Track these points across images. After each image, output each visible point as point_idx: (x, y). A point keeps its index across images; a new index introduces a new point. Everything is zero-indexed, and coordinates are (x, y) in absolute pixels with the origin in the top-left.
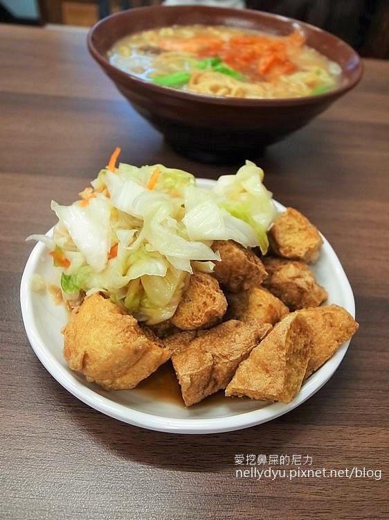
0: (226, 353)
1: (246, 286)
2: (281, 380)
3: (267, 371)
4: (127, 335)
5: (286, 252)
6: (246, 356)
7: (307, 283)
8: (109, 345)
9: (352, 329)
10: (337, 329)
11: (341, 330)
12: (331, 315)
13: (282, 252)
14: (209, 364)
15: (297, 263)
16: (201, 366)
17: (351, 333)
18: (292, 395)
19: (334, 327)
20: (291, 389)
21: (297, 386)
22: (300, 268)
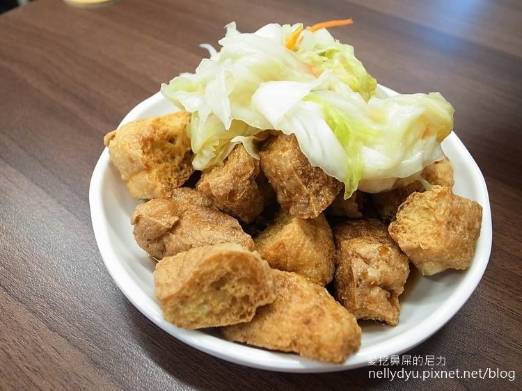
5: (394, 229)
7: (365, 272)
10: (308, 331)
11: (311, 337)
12: (322, 313)
13: (391, 225)
14: (164, 224)
15: (392, 251)
16: (154, 216)
17: (320, 355)
18: (181, 321)
19: (306, 327)
20: (181, 313)
21: (196, 322)
22: (384, 256)
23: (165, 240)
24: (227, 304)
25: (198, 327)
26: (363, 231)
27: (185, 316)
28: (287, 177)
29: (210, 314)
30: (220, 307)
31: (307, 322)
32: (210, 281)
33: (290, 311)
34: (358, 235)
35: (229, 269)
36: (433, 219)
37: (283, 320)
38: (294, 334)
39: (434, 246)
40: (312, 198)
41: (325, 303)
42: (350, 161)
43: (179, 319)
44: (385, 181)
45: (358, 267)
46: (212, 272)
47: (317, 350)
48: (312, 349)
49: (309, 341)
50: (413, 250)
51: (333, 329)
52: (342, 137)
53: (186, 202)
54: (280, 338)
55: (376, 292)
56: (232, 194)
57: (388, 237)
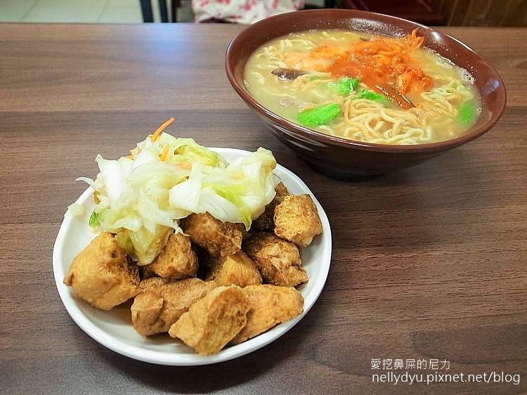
0: (174, 302)
1: (222, 254)
2: (200, 335)
3: (194, 325)
4: (101, 269)
5: (278, 232)
6: (187, 310)
7: (281, 263)
8: (87, 273)
9: (294, 312)
10: (279, 308)
11: (282, 310)
12: (279, 296)
13: (275, 231)
14: (158, 307)
15: (285, 244)
16: (149, 306)
17: (291, 316)
18: (212, 350)
19: (276, 307)
20: (210, 345)
21: (220, 345)
22: (284, 249)
23: (162, 317)
24: (229, 324)
25: (222, 347)
26: (263, 243)
27: (212, 346)
28: (214, 236)
29: (225, 334)
30: (228, 327)
31: (275, 304)
32: (218, 316)
33: (263, 305)
34: (261, 247)
35: (224, 302)
36: (294, 215)
37: (262, 312)
38: (273, 314)
39: (305, 229)
40: (233, 240)
41: (276, 290)
42: (241, 209)
43: (210, 350)
44: (260, 210)
45: (275, 262)
46: (217, 310)
47: (288, 314)
48: (286, 315)
49: (283, 312)
50: (295, 238)
51: (289, 298)
52: (231, 199)
53: (152, 288)
54: (267, 322)
55: (292, 269)
56: (188, 264)
57: (279, 238)
